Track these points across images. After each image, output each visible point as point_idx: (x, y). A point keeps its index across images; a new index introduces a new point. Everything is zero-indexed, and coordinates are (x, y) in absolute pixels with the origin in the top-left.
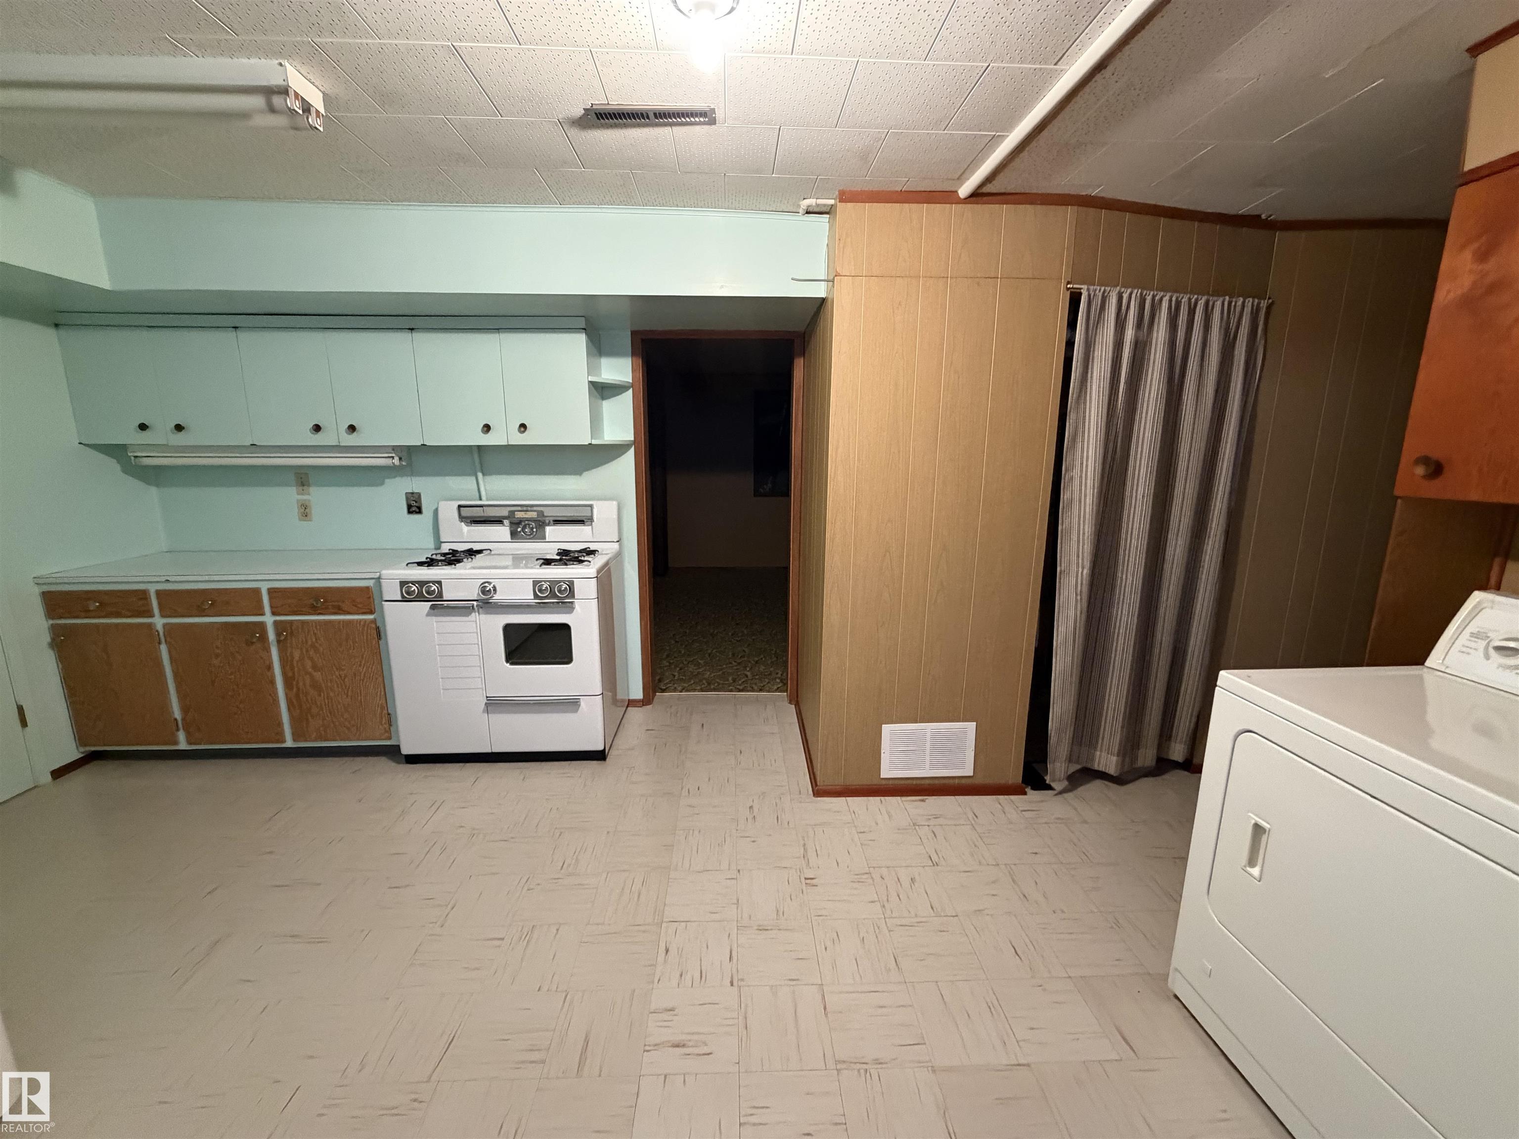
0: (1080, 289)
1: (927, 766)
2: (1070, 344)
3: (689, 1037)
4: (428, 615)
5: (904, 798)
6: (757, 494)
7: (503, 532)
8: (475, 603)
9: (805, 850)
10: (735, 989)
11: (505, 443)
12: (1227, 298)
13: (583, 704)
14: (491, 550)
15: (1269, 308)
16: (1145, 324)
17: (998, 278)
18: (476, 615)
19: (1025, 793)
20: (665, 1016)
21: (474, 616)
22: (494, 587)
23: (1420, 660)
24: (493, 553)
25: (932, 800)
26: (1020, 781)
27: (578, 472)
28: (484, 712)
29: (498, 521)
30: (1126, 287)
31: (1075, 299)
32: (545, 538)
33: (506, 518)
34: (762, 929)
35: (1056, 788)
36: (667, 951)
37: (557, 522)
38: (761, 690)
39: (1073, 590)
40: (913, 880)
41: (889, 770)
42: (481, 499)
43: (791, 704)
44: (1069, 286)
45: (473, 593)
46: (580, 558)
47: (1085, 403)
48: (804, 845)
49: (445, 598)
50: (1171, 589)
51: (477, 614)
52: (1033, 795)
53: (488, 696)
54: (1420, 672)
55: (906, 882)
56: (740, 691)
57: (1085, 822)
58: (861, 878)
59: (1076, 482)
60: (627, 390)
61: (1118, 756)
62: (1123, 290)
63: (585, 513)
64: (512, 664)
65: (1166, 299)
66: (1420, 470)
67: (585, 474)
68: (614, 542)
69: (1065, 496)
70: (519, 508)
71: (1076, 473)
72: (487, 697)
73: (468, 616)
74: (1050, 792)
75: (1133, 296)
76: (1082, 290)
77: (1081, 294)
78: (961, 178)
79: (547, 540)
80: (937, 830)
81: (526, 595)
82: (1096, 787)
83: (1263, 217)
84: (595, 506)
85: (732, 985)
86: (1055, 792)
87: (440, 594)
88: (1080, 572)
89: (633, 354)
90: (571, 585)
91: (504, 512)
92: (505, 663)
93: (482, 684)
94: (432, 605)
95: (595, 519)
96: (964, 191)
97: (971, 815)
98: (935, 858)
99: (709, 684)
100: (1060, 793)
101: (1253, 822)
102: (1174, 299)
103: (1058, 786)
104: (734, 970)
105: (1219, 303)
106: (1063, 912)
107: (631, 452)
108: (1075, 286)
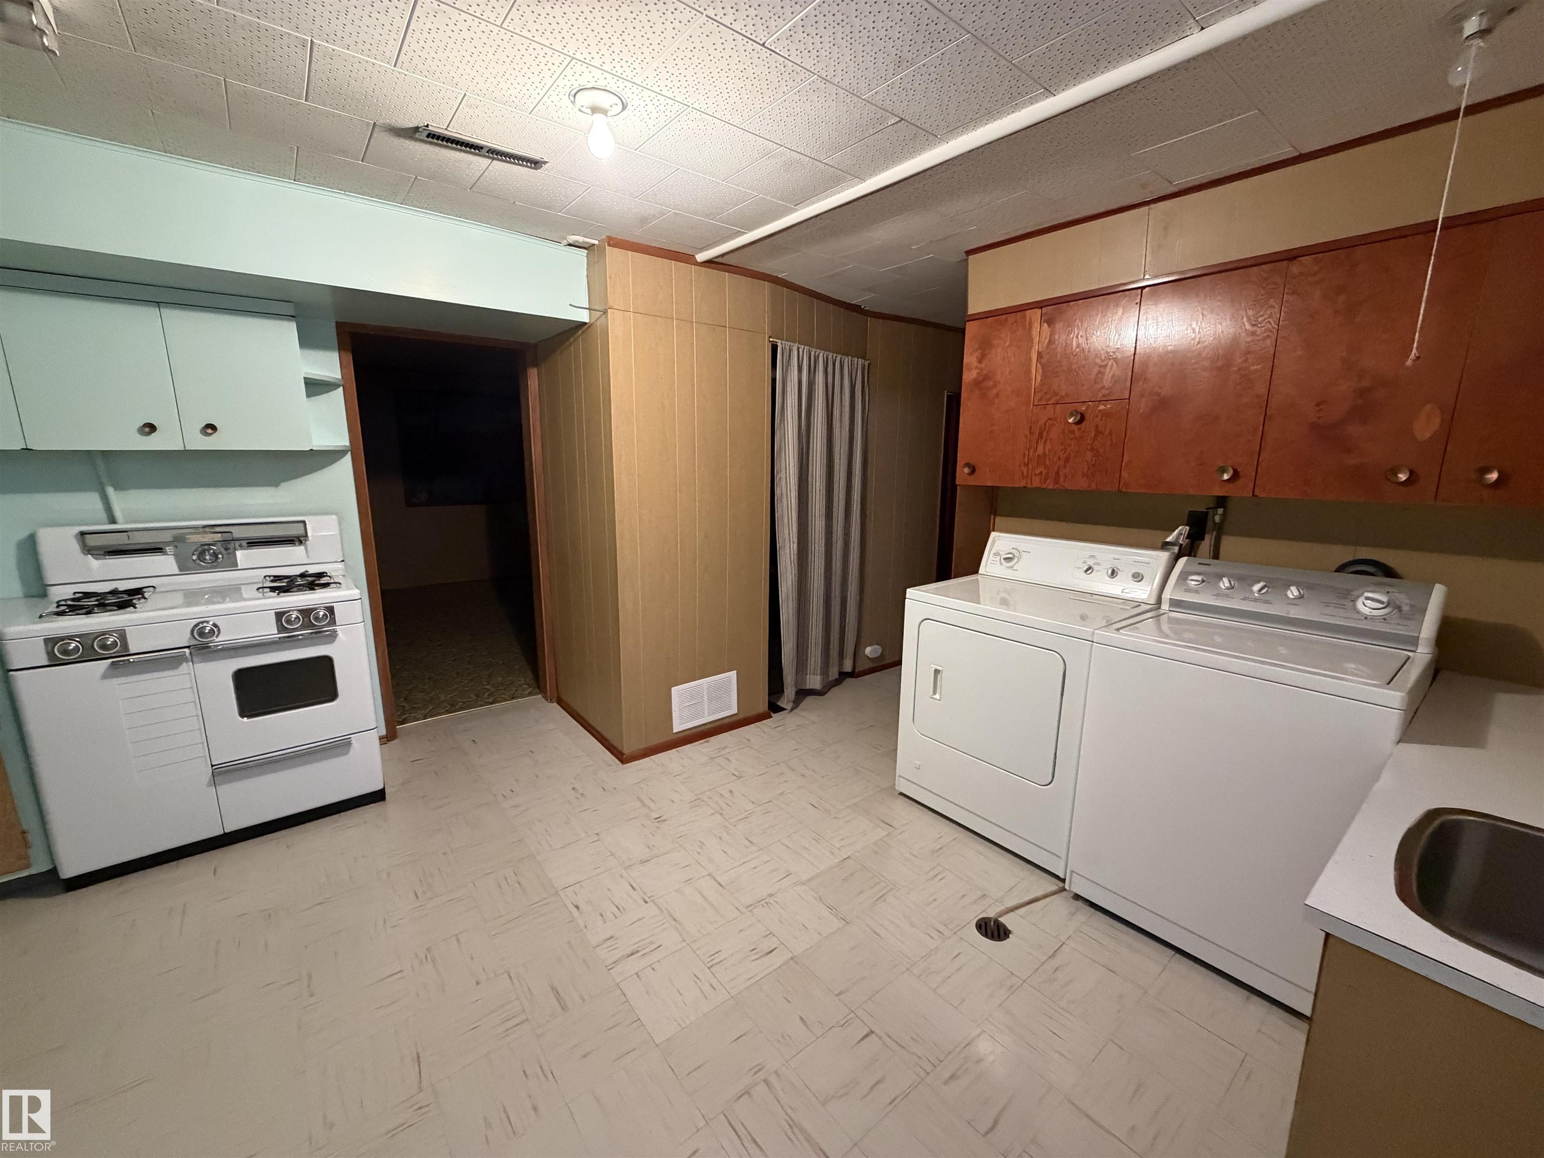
0: (776, 342)
1: (706, 713)
2: (774, 380)
3: (636, 946)
4: (105, 676)
5: (692, 744)
6: (409, 503)
7: (165, 563)
8: (187, 650)
9: (641, 801)
10: (651, 904)
11: (180, 447)
12: (850, 357)
13: (355, 744)
14: (154, 587)
15: (869, 364)
16: (812, 372)
17: (726, 327)
18: (188, 666)
19: (771, 717)
20: (609, 943)
21: (185, 668)
22: (215, 625)
23: (976, 571)
24: (157, 590)
25: (713, 739)
26: (767, 709)
27: (275, 483)
28: (209, 785)
29: (156, 549)
30: (802, 345)
31: (774, 349)
32: (237, 566)
33: (168, 543)
34: (644, 862)
35: (787, 708)
36: (577, 907)
37: (254, 543)
38: (513, 698)
39: (788, 560)
40: (731, 792)
41: (680, 724)
42: (113, 521)
43: (553, 703)
44: (771, 339)
45: (182, 637)
46: (316, 582)
47: (784, 424)
48: (638, 798)
49: (132, 652)
50: (838, 554)
51: (191, 663)
52: (776, 716)
53: (213, 764)
54: (977, 577)
55: (727, 795)
56: (491, 703)
57: (814, 723)
58: (695, 804)
59: (783, 482)
60: (339, 387)
61: (821, 675)
62: (799, 346)
63: (296, 531)
64: (249, 716)
65: (821, 355)
66: (966, 470)
67: (284, 485)
68: (337, 562)
69: (777, 492)
70: (192, 530)
71: (783, 475)
72: (212, 766)
73: (176, 668)
74: (786, 711)
75: (805, 351)
76: (778, 344)
77: (777, 346)
78: (702, 249)
79: (239, 568)
80: (728, 756)
81: (269, 630)
82: (809, 700)
83: (863, 307)
84: (307, 522)
85: (647, 903)
86: (789, 710)
87: (125, 645)
88: (792, 546)
89: (341, 348)
90: (331, 610)
91: (167, 536)
92: (241, 719)
93: (205, 752)
94: (113, 662)
95: (310, 538)
96: (701, 257)
97: (745, 741)
98: (736, 773)
99: (452, 705)
100: (792, 710)
101: (934, 669)
102: (825, 355)
103: (788, 707)
104: (641, 893)
105: (846, 360)
106: (827, 775)
107: (348, 458)
108: (774, 340)
